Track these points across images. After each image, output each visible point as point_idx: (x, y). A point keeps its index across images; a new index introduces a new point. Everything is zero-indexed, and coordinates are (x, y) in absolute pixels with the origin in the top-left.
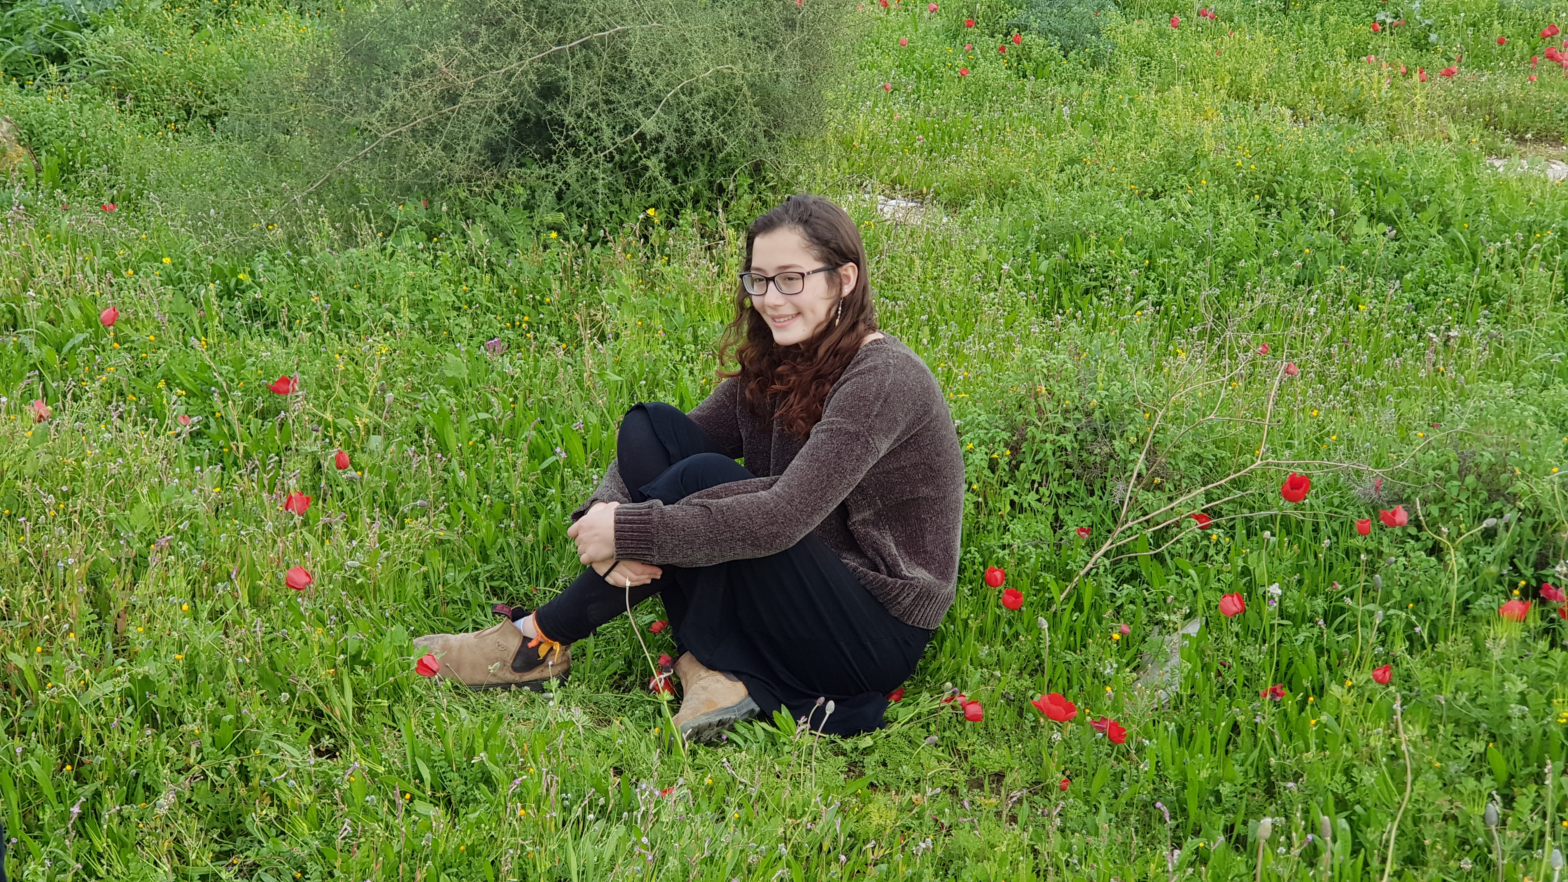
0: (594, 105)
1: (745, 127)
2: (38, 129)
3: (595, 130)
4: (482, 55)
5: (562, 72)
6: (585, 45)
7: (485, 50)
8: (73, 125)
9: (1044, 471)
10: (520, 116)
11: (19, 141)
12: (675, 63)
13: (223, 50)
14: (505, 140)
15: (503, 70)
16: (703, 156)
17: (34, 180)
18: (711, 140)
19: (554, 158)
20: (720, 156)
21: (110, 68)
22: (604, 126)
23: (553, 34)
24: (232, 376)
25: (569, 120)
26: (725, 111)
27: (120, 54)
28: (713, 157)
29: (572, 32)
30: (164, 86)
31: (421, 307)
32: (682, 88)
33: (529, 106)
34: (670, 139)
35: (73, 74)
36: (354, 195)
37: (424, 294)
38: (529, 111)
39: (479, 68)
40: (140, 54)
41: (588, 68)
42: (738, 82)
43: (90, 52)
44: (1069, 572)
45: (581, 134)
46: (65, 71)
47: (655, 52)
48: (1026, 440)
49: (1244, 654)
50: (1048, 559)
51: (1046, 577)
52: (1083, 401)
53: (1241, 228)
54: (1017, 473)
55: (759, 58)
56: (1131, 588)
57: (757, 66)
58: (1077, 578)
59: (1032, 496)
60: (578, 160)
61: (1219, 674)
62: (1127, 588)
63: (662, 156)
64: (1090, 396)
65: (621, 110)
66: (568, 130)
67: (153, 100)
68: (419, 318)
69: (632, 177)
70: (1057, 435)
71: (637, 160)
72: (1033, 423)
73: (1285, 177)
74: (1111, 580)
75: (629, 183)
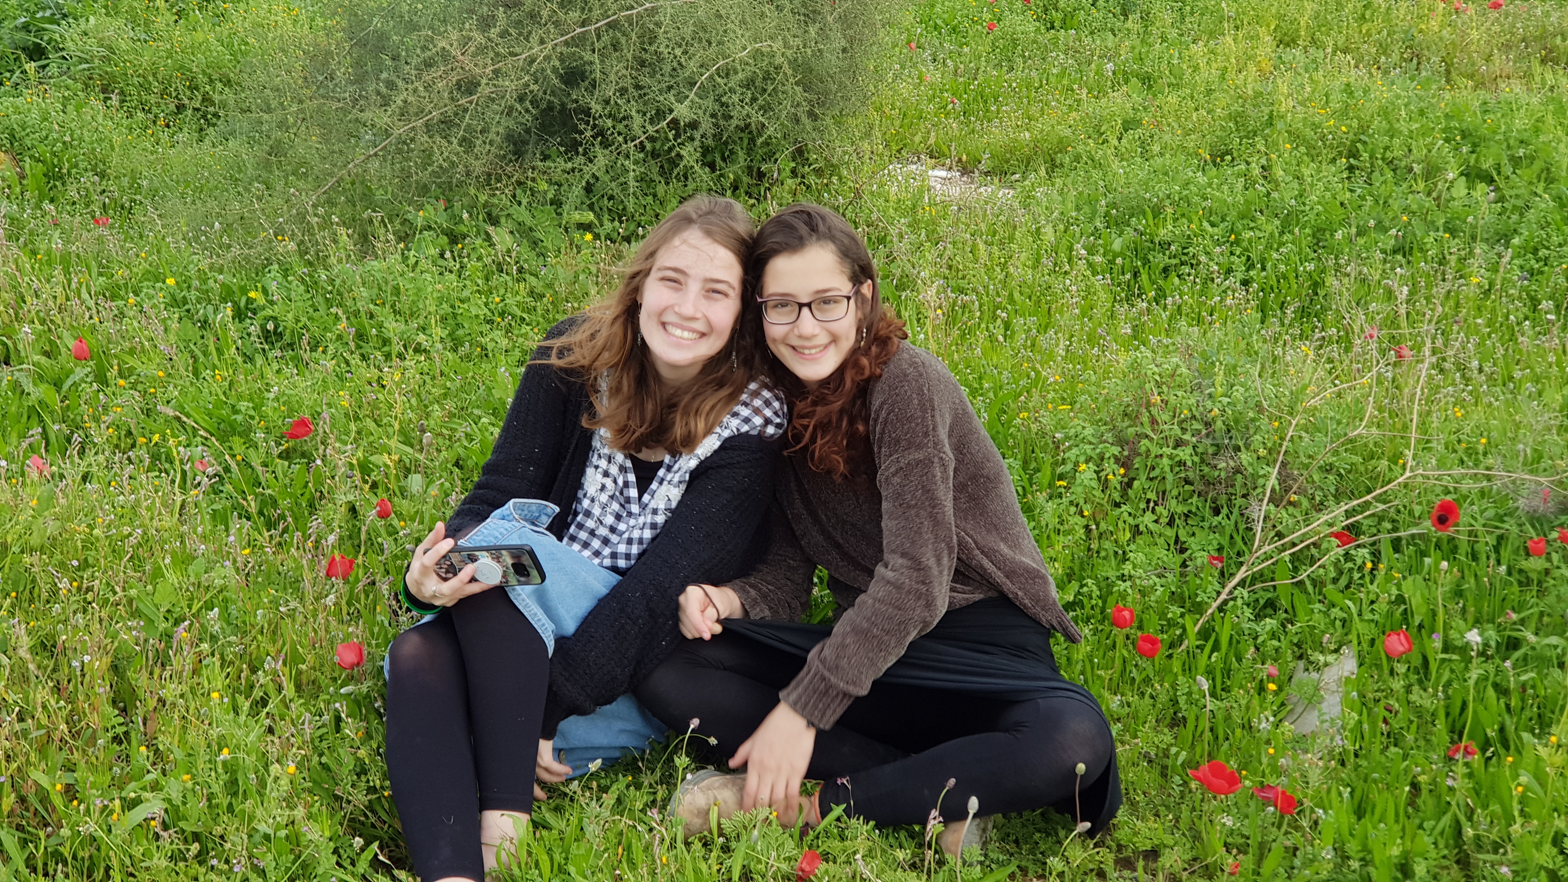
0: (623, 91)
1: (786, 108)
2: (20, 133)
3: (624, 118)
4: (500, 40)
5: (587, 56)
6: (611, 26)
7: (504, 34)
8: (56, 127)
9: (1161, 489)
10: (543, 105)
12: (709, 43)
13: (211, 37)
14: (528, 131)
15: (524, 56)
16: (741, 139)
17: (18, 190)
18: (750, 124)
19: (580, 149)
20: (760, 141)
21: (92, 62)
22: (634, 113)
23: (577, 14)
24: (252, 413)
25: (596, 108)
26: (765, 91)
27: (102, 46)
28: (752, 141)
29: (597, 12)
30: (151, 79)
31: (450, 321)
32: (718, 69)
33: (553, 93)
34: (706, 125)
35: (53, 69)
36: (368, 199)
37: (453, 307)
38: (552, 98)
39: (497, 54)
40: (124, 46)
41: (616, 50)
42: (779, 60)
43: (70, 44)
44: (1200, 604)
45: (609, 123)
46: (44, 67)
47: (688, 31)
48: (1140, 454)
49: (1413, 697)
50: (1173, 589)
51: (1175, 611)
52: (1201, 409)
53: (1328, 194)
54: (1130, 491)
55: (800, 32)
56: (1274, 622)
57: (798, 41)
58: (1210, 611)
59: (1149, 517)
60: (607, 152)
61: (1385, 721)
62: (1270, 623)
63: (697, 143)
64: (1209, 404)
65: (652, 95)
66: (595, 119)
67: (139, 94)
68: (450, 335)
69: (666, 166)
70: (1175, 448)
71: (671, 149)
72: (1147, 436)
73: (1369, 136)
74: (1248, 612)
75: (662, 172)
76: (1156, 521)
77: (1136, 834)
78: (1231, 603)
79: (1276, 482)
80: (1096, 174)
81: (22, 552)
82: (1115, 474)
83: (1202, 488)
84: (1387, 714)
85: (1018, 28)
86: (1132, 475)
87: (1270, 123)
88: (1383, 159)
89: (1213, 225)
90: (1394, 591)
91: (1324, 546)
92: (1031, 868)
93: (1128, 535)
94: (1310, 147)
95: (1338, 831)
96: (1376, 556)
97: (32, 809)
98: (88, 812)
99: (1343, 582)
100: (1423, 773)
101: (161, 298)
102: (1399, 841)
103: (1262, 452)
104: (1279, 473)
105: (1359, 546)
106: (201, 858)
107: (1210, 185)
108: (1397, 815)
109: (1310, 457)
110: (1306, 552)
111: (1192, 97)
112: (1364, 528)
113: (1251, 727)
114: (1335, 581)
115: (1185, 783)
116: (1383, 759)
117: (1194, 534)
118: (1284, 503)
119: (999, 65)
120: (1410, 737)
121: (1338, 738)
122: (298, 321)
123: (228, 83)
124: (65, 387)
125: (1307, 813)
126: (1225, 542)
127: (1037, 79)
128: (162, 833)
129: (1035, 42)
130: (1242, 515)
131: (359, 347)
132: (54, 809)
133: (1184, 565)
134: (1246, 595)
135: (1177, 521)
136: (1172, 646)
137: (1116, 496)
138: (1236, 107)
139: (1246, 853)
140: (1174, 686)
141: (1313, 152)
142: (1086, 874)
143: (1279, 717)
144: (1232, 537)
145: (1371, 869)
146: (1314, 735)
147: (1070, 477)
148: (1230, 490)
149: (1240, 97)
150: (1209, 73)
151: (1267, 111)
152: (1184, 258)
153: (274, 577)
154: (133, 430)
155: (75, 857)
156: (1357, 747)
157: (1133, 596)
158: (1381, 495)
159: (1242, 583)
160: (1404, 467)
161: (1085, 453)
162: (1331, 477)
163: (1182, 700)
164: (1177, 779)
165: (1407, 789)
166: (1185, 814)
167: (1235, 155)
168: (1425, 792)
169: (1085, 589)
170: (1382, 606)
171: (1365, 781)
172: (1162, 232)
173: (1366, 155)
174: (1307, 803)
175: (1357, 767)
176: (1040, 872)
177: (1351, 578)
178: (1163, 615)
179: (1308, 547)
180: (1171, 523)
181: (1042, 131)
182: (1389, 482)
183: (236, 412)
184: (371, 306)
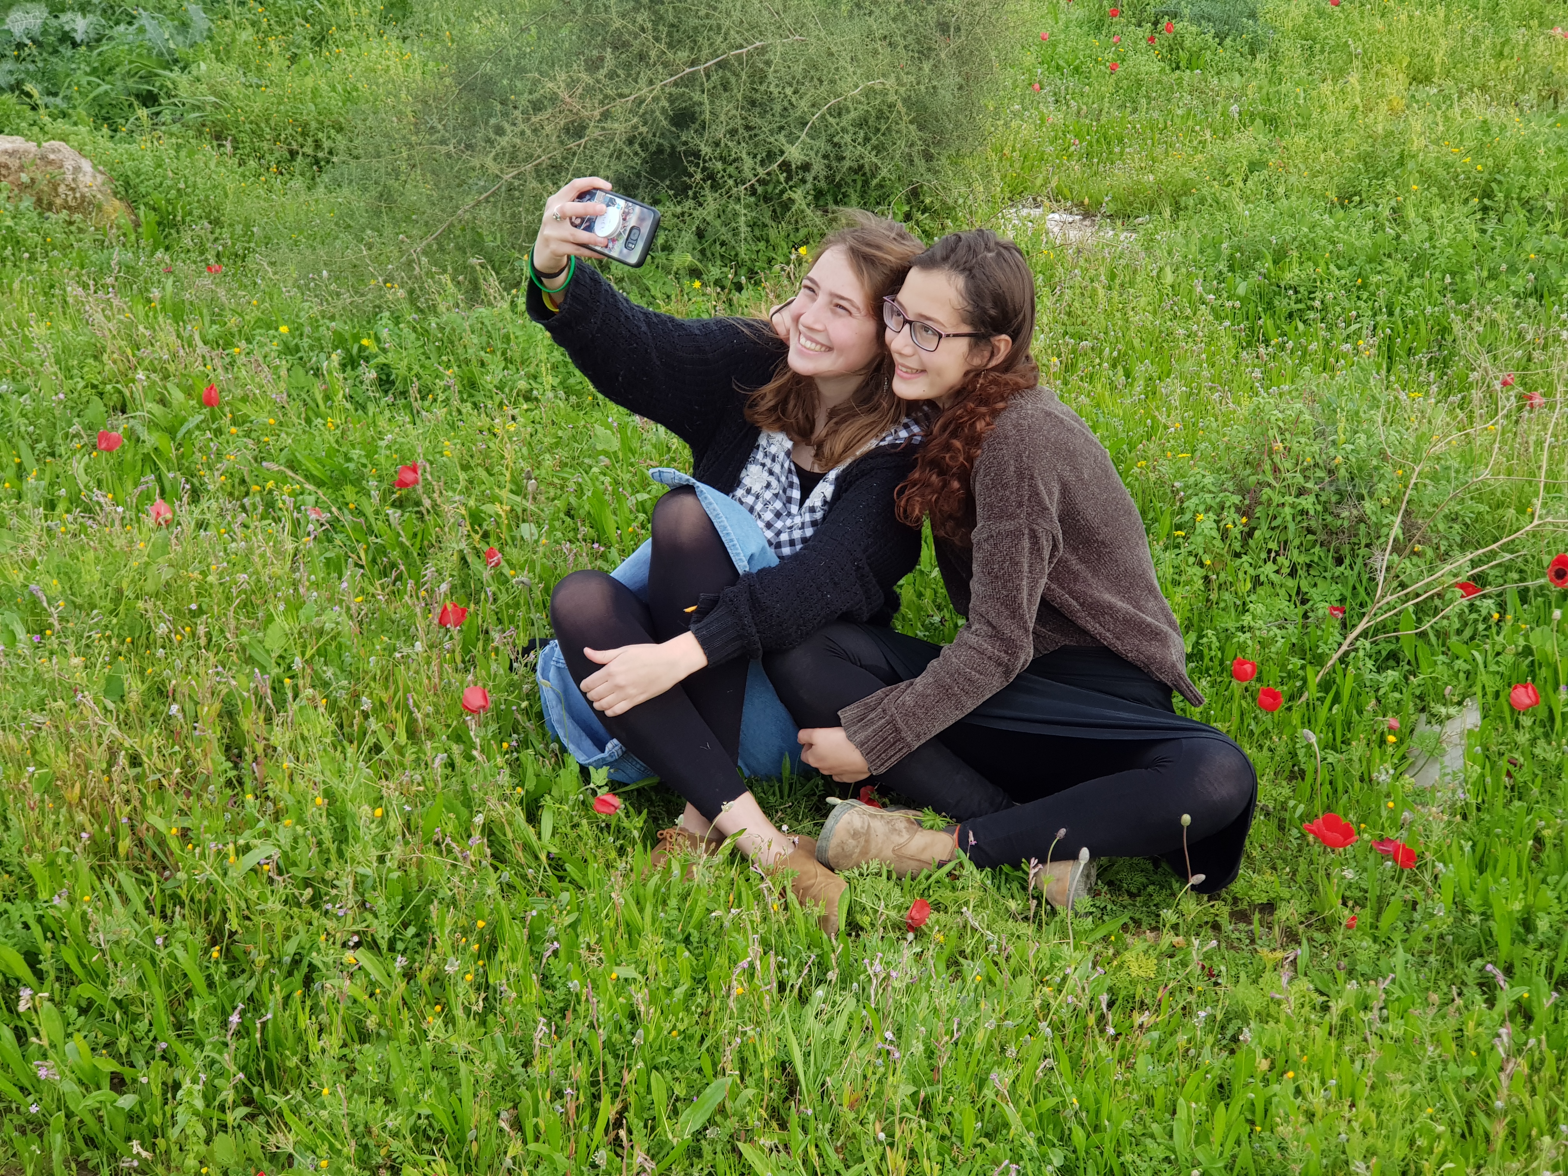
0: (733, 132)
1: (900, 148)
2: (134, 181)
3: (735, 161)
4: (608, 81)
5: (696, 96)
6: (721, 65)
7: (612, 75)
8: (170, 174)
9: (1282, 538)
10: (653, 148)
11: (115, 194)
12: (821, 81)
13: (323, 84)
14: (638, 175)
15: (632, 97)
16: (854, 181)
17: (133, 237)
18: (863, 165)
19: (690, 193)
20: (875, 182)
21: (205, 109)
22: (744, 156)
23: (686, 54)
24: (364, 461)
25: (706, 150)
26: (878, 130)
28: (866, 183)
29: (706, 52)
30: (263, 125)
31: (561, 369)
32: (830, 108)
33: (662, 135)
34: (818, 166)
35: (166, 116)
36: (477, 244)
38: (662, 141)
39: (606, 97)
41: (725, 90)
42: (891, 98)
43: (181, 91)
44: (1321, 656)
45: (719, 165)
46: (158, 114)
47: (798, 69)
48: (1261, 503)
49: (1537, 751)
50: (1294, 641)
51: (1295, 662)
52: (1324, 456)
53: (1459, 237)
54: (1251, 541)
55: (914, 69)
56: (1396, 674)
57: (912, 78)
58: (1330, 663)
59: (1270, 568)
60: (717, 195)
61: (1509, 774)
62: (1392, 675)
63: (809, 186)
64: (1332, 451)
65: (762, 137)
66: (705, 161)
67: (252, 142)
68: (561, 383)
69: (778, 210)
70: (1297, 496)
71: (783, 192)
72: (1269, 485)
73: (1504, 175)
74: (1370, 664)
75: (775, 217)
76: (1277, 572)
77: (1252, 887)
78: (1353, 654)
79: (1400, 532)
80: (1220, 217)
81: (137, 598)
82: (1235, 523)
83: (1324, 537)
84: (1511, 768)
85: (1143, 69)
86: (1253, 525)
87: (1401, 162)
88: (1519, 199)
89: (1339, 268)
90: (1522, 642)
91: (1448, 596)
92: (1145, 921)
93: (1249, 585)
94: (1442, 187)
95: (1459, 885)
96: (1502, 607)
97: (149, 852)
98: (203, 856)
99: (1468, 633)
100: (1548, 826)
101: (275, 345)
102: (1521, 896)
103: (1386, 501)
104: (1403, 521)
105: (1484, 596)
106: (315, 902)
107: (1337, 227)
108: (1520, 869)
109: (1435, 505)
110: (1429, 603)
111: (1320, 138)
112: (1490, 578)
113: (1371, 780)
114: (1459, 632)
115: (1303, 836)
116: (1506, 813)
117: (1315, 585)
118: (1408, 551)
119: (1123, 106)
120: (1535, 790)
121: (1460, 791)
122: (410, 369)
123: (340, 130)
124: (180, 435)
125: (1429, 866)
126: (1348, 594)
127: (1161, 120)
128: (276, 877)
129: (1159, 82)
130: (1365, 565)
131: (471, 395)
132: (172, 854)
133: (1305, 616)
134: (1368, 645)
135: (1300, 572)
136: (1292, 698)
137: (1237, 546)
138: (1365, 147)
139: (1363, 907)
140: (1293, 739)
141: (1446, 193)
142: (1200, 926)
143: (1399, 771)
144: (1354, 588)
145: (1491, 923)
146: (1434, 788)
147: (1190, 527)
148: (1354, 540)
149: (1370, 136)
150: (1338, 113)
151: (1397, 150)
152: (1309, 303)
153: (387, 625)
154: (247, 479)
155: (192, 900)
156: (1480, 800)
157: (1252, 647)
158: (1507, 543)
159: (1364, 634)
160: (1533, 515)
161: (1205, 502)
162: (1456, 526)
163: (1301, 753)
164: (1295, 832)
165: (1531, 842)
166: (1303, 867)
167: (1364, 196)
168: (1549, 846)
169: (1205, 640)
170: (1508, 658)
171: (1488, 835)
172: (1288, 276)
173: (1500, 196)
174: (1429, 856)
175: (1479, 821)
176: (1154, 924)
177: (1476, 629)
178: (1283, 667)
179: (1432, 597)
180: (1293, 573)
181: (1166, 172)
182: (1518, 530)
183: (349, 460)
184: (482, 353)
